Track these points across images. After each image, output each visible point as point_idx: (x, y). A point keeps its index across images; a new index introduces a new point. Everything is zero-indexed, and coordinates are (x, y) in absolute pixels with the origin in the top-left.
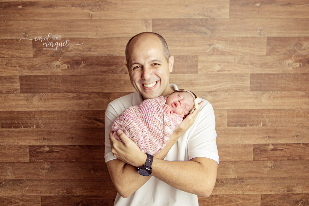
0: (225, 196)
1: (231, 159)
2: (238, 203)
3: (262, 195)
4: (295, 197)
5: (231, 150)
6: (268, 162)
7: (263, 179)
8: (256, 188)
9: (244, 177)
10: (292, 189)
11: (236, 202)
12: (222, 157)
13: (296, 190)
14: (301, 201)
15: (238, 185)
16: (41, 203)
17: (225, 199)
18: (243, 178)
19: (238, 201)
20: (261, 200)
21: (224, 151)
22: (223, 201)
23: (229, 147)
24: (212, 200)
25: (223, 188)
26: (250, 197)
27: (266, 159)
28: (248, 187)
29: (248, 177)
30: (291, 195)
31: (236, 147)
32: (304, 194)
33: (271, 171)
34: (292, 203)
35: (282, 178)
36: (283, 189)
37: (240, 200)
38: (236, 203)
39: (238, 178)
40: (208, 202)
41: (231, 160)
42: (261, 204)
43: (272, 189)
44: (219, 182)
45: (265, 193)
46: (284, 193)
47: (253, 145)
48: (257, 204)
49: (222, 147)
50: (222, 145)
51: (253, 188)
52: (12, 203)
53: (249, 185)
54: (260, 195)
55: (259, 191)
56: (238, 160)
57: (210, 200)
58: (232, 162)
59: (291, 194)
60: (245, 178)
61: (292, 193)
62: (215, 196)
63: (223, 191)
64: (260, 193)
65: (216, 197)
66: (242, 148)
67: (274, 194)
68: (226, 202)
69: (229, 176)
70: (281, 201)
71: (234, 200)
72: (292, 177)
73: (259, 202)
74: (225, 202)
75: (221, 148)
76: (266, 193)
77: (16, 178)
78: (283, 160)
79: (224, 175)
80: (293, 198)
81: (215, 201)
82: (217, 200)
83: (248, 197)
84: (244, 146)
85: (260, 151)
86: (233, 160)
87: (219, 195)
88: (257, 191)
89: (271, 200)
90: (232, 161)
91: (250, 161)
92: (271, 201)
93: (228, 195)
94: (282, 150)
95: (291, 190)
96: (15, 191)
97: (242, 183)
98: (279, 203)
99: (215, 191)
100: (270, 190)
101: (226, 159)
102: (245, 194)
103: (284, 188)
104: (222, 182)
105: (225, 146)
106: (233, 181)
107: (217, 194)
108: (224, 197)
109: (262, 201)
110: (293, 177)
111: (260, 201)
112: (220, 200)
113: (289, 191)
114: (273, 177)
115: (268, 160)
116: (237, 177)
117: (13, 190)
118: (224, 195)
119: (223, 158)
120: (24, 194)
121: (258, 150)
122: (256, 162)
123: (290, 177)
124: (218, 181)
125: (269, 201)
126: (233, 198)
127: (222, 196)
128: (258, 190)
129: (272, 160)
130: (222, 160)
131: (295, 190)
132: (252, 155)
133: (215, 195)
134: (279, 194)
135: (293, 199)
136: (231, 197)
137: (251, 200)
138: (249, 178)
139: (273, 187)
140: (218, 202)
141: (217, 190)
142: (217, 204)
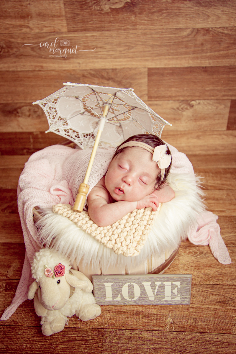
0: (226, 32)
17: (224, 38)
24: (196, 40)
25: (225, 9)
40: (187, 47)
57: (190, 41)
62: (203, 32)
63: (224, 17)
65: (204, 35)
68: (227, 45)
74: (223, 45)
81: (202, 44)
82: (206, 41)
87: (212, 28)
99: (204, 20)
107: (208, 27)
108: (222, 33)
112: (213, 41)
118: (224, 28)
127: (220, 30)
133: (202, 28)
140: (208, 46)
141: (208, 16)
142: (207, 49)
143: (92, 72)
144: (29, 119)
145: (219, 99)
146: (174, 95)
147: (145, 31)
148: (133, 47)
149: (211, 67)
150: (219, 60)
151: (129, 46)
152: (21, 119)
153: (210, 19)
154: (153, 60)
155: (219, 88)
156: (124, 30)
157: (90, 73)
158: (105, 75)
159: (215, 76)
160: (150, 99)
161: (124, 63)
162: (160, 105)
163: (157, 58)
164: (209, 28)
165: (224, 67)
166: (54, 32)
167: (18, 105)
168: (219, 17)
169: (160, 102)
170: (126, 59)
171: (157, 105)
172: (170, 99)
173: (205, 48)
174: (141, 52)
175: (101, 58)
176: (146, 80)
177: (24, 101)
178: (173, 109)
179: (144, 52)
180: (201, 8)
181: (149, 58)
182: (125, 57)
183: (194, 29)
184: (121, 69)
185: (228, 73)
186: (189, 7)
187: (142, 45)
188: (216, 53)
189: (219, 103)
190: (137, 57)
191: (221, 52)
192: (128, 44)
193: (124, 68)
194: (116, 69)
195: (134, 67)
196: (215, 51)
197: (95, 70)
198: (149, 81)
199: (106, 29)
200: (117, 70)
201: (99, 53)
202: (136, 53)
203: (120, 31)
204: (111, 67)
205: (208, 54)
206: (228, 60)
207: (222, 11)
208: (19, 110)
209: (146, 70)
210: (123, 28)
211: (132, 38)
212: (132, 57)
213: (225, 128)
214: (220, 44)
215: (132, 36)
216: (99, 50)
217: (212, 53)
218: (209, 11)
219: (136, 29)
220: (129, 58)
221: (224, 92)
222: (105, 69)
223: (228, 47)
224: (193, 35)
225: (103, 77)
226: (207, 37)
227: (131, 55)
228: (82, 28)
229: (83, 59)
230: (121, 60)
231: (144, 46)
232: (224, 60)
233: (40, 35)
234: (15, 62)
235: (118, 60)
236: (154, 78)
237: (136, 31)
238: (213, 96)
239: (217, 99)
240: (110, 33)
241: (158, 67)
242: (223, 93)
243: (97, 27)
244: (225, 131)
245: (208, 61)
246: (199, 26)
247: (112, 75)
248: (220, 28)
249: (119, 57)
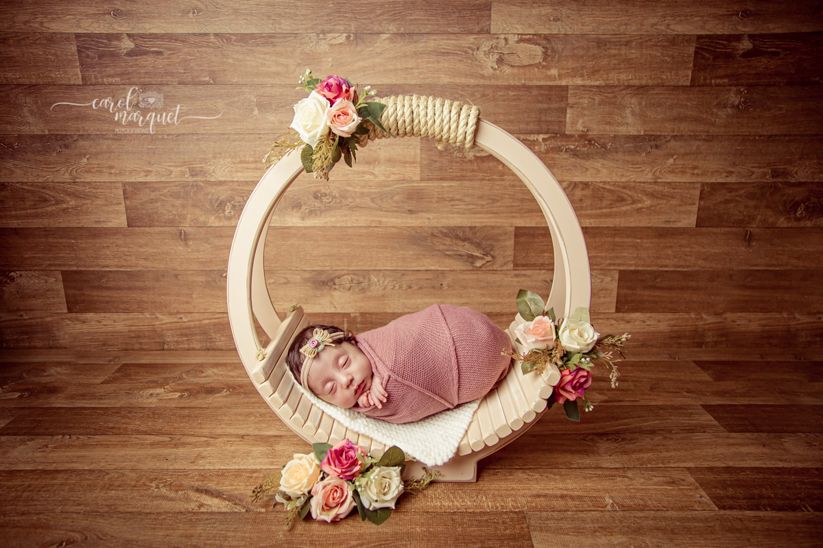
0: (607, 187)
1: (631, 79)
2: (639, 205)
3: (703, 184)
4: (791, 192)
5: (633, 51)
6: (730, 90)
7: (711, 141)
8: (691, 166)
9: (663, 134)
10: (785, 168)
11: (634, 202)
12: (607, 74)
13: (796, 173)
14: (804, 203)
15: (643, 155)
16: (125, 204)
17: (606, 194)
18: (660, 136)
19: (639, 201)
20: (701, 198)
21: (615, 56)
22: (601, 199)
23: (627, 43)
24: (573, 195)
25: (605, 162)
26: (672, 191)
27: (726, 80)
28: (668, 162)
29: (672, 134)
30: (780, 185)
31: (649, 43)
32: (818, 182)
33: (737, 117)
34: (781, 208)
35: (762, 138)
36: (763, 170)
37: (645, 198)
38: (634, 206)
39: (647, 135)
41: (632, 82)
42: (699, 209)
43: (733, 170)
44: (594, 145)
45: (713, 180)
46: (763, 180)
47: (696, 38)
48: (689, 209)
49: (610, 42)
50: (609, 36)
51: (684, 165)
52: (49, 204)
53: (672, 155)
54: (699, 186)
55: (698, 175)
56: (651, 83)
58: (634, 88)
59: (781, 183)
60: (665, 137)
61: (785, 182)
62: (581, 186)
63: (605, 171)
64: (700, 179)
65: (583, 189)
66: (664, 46)
67: (736, 183)
68: (609, 202)
69: (623, 130)
70: (751, 203)
71: (631, 197)
72: (790, 135)
73: (694, 204)
74: (605, 202)
75: (605, 45)
76: (716, 179)
77: (49, 130)
78: (774, 85)
79: (608, 127)
80: (783, 195)
81: (581, 200)
82: (585, 196)
83: (666, 190)
84: (671, 42)
85: (712, 57)
86: (636, 82)
87: (592, 182)
88: (693, 174)
89: (727, 200)
90: (634, 86)
91: (682, 86)
92: (725, 203)
93: (615, 184)
94: (777, 54)
95: (783, 172)
96: (52, 168)
97: (653, 150)
98: (746, 207)
99: (582, 173)
100: (727, 172)
101: (618, 80)
102: (659, 180)
103: (765, 167)
104: (604, 146)
105: (618, 40)
106: (631, 145)
107: (587, 180)
108: (604, 188)
109: (702, 203)
110: (795, 135)
111: (698, 203)
112: (594, 197)
113: (777, 176)
114: (740, 134)
115: (730, 86)
116: (642, 133)
117: (45, 164)
118: (605, 182)
119: (611, 75)
120: (77, 178)
121: (707, 55)
122: (698, 89)
123: (785, 136)
124: (593, 142)
125: (720, 202)
126: (627, 192)
127: (601, 185)
128: (696, 171)
129: (742, 85)
130: (607, 82)
131: (793, 172)
132: (688, 68)
133: (580, 182)
134: (750, 183)
135: (784, 198)
136: (624, 190)
137: (673, 197)
138: (674, 137)
139: (734, 164)
140: (587, 202)
141: (587, 169)
142: (587, 206)
143: (444, 231)
144: (348, 294)
145: (604, 270)
146: (547, 263)
147: (513, 183)
148: (498, 201)
149: (593, 227)
150: (601, 220)
151: (494, 200)
152: (336, 294)
153: (589, 173)
154: (522, 217)
155: (603, 254)
156: (489, 180)
157: (441, 232)
158: (461, 234)
159: (597, 240)
160: (516, 268)
161: (486, 220)
162: (529, 276)
163: (527, 215)
164: (588, 182)
165: (608, 228)
166: (404, 180)
167: (337, 274)
168: (598, 171)
169: (529, 272)
170: (488, 215)
171: (525, 275)
172: (542, 268)
173: (585, 205)
174: (508, 207)
175: (457, 213)
176: (513, 242)
177: (346, 268)
178: (546, 281)
179: (512, 206)
180: (578, 160)
181: (517, 215)
182: (487, 212)
183: (571, 182)
184: (481, 227)
185: (614, 236)
186: (565, 159)
187: (510, 198)
188: (598, 211)
189: (604, 275)
190: (503, 213)
191: (604, 211)
192: (492, 197)
193: (485, 226)
194: (475, 227)
195: (498, 225)
196: (597, 209)
197: (449, 228)
198: (516, 243)
199: (467, 178)
200: (477, 229)
201: (456, 207)
202: (501, 208)
203: (484, 182)
204: (469, 225)
205: (589, 212)
206: (612, 220)
207: (602, 164)
208: (337, 281)
209: (513, 229)
210: (487, 178)
211: (497, 190)
212: (496, 213)
213: (614, 311)
214: (601, 200)
215: (498, 187)
216: (456, 202)
217: (593, 211)
218: (588, 164)
219: (503, 180)
220: (492, 213)
221: (610, 259)
222: (461, 227)
223: (611, 204)
224: (570, 189)
225: (457, 237)
226: (586, 192)
227: (495, 210)
228: (439, 177)
229: (435, 213)
230: (483, 215)
231: (511, 200)
232: (607, 220)
233: (386, 183)
234: (346, 216)
235: (478, 215)
236: (522, 239)
237: (503, 183)
238: (596, 265)
239: (601, 270)
240: (472, 183)
241: (527, 225)
242: (609, 262)
243: (456, 176)
244: (613, 313)
245: (588, 221)
246: (577, 179)
247: (469, 235)
248: (601, 182)
249: (480, 213)
